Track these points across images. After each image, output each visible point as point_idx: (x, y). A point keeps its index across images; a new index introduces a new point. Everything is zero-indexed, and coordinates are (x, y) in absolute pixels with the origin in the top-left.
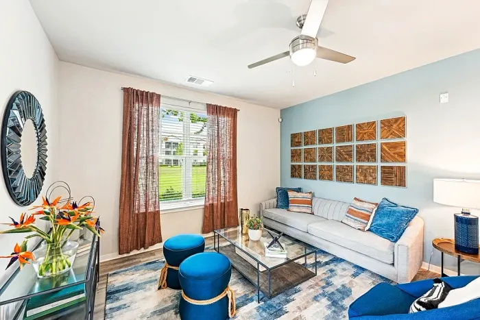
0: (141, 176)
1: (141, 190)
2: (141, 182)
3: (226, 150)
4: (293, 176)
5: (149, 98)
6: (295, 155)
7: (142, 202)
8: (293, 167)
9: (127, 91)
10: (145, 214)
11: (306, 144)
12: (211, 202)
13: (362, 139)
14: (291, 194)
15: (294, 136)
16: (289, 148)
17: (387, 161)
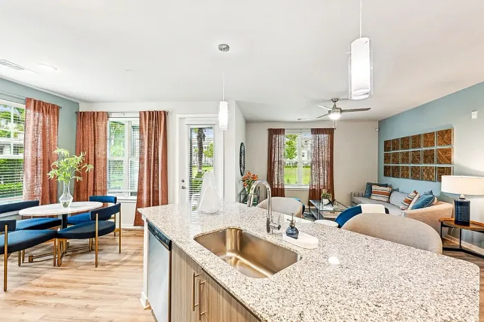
0: (276, 170)
1: (276, 177)
2: (276, 173)
3: (325, 156)
4: (385, 175)
5: (280, 132)
6: (387, 158)
7: (276, 183)
8: (385, 167)
9: (270, 130)
10: (277, 189)
11: (394, 150)
12: (314, 187)
13: (427, 146)
14: (374, 187)
15: (386, 143)
16: (383, 153)
17: (441, 164)
